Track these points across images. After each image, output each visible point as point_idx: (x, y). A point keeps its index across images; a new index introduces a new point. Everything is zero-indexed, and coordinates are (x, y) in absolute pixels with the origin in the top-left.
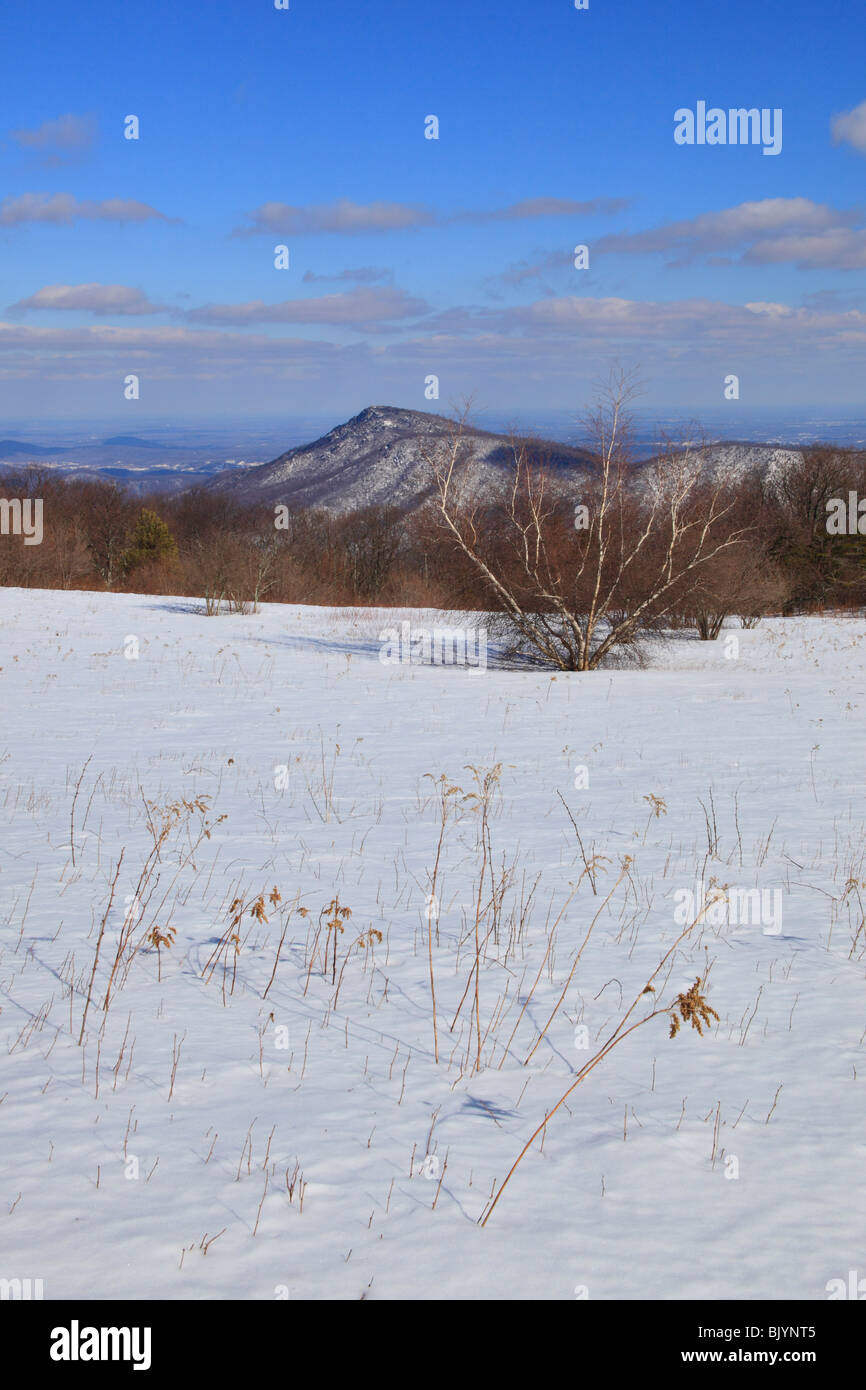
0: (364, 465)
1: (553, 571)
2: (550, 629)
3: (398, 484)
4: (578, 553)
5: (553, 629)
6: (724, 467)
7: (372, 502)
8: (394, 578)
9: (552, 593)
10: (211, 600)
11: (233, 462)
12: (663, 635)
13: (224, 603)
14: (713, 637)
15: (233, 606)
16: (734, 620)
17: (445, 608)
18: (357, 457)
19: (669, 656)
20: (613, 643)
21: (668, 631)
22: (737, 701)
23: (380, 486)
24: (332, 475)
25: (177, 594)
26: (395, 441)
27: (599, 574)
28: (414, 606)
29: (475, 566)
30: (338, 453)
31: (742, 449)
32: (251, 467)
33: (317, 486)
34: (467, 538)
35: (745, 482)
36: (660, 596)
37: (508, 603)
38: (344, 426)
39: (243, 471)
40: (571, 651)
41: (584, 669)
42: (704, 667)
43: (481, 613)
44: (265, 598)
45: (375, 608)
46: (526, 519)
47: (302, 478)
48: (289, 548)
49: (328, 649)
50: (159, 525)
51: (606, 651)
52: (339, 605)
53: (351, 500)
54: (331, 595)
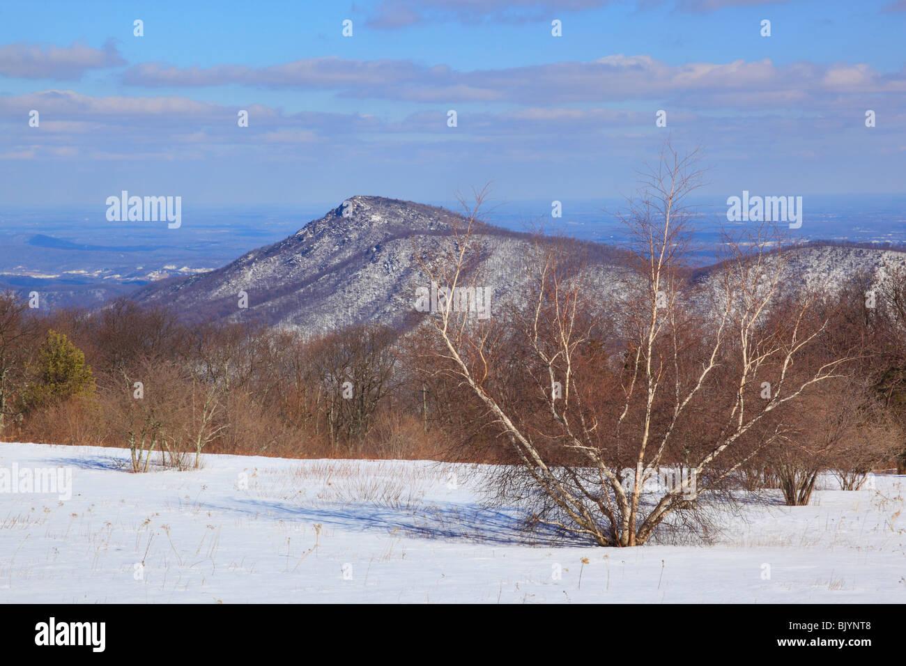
0: (346, 272)
1: (587, 414)
2: (583, 490)
3: (390, 296)
4: (621, 390)
5: (588, 490)
6: (816, 275)
7: (355, 318)
8: (383, 420)
9: (586, 444)
10: (138, 451)
11: (174, 267)
12: (732, 499)
13: (155, 455)
14: (803, 501)
15: (168, 459)
16: (829, 479)
17: (448, 460)
18: (336, 261)
19: (743, 526)
20: (668, 509)
21: (742, 493)
22: (835, 592)
23: (366, 299)
24: (303, 284)
25: (92, 443)
26: (386, 240)
27: (648, 418)
28: (407, 457)
29: (484, 406)
30: (311, 256)
31: (840, 251)
32: (197, 274)
33: (284, 299)
34: (477, 370)
35: (844, 294)
36: (729, 446)
37: (529, 455)
38: (319, 221)
39: (186, 280)
40: (612, 519)
41: (629, 544)
42: (790, 542)
43: (493, 467)
44: (210, 448)
45: (357, 461)
46: (553, 347)
47: (264, 288)
48: (243, 381)
49: (291, 516)
50: (71, 351)
51: (660, 519)
52: (310, 456)
53: (328, 317)
54: (301, 443)
